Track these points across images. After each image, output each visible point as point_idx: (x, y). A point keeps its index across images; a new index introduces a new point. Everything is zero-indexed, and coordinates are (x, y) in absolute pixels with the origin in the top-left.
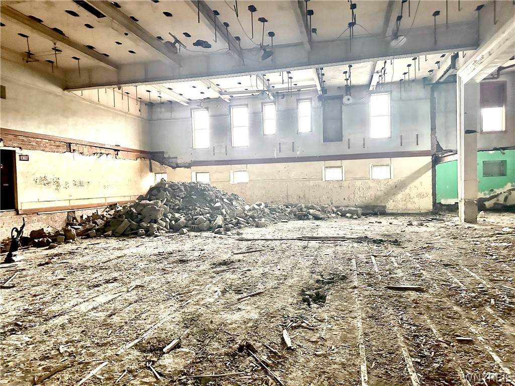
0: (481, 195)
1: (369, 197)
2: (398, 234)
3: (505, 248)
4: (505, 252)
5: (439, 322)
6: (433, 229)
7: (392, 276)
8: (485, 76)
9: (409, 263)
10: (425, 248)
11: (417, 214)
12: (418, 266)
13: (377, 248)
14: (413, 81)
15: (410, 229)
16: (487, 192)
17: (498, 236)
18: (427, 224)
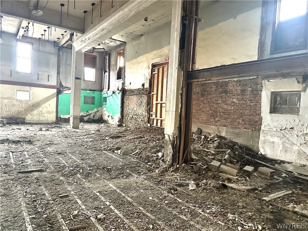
0: (82, 114)
1: (14, 111)
2: (32, 136)
3: (91, 141)
4: (90, 144)
5: (51, 188)
6: (54, 133)
7: (23, 164)
8: (86, 50)
9: (37, 154)
10: (48, 144)
11: (46, 124)
12: (42, 155)
13: (15, 146)
14: (48, 41)
15: (40, 132)
16: (85, 112)
17: (88, 135)
18: (51, 129)
